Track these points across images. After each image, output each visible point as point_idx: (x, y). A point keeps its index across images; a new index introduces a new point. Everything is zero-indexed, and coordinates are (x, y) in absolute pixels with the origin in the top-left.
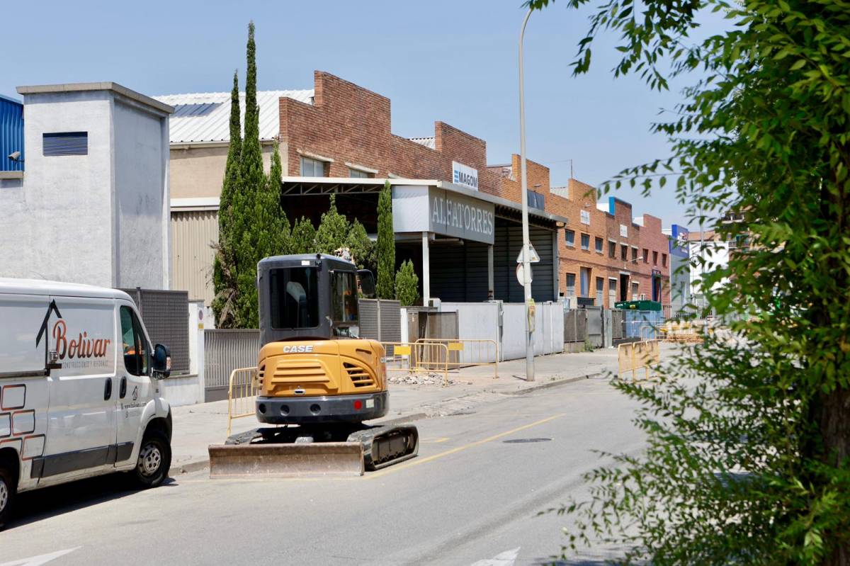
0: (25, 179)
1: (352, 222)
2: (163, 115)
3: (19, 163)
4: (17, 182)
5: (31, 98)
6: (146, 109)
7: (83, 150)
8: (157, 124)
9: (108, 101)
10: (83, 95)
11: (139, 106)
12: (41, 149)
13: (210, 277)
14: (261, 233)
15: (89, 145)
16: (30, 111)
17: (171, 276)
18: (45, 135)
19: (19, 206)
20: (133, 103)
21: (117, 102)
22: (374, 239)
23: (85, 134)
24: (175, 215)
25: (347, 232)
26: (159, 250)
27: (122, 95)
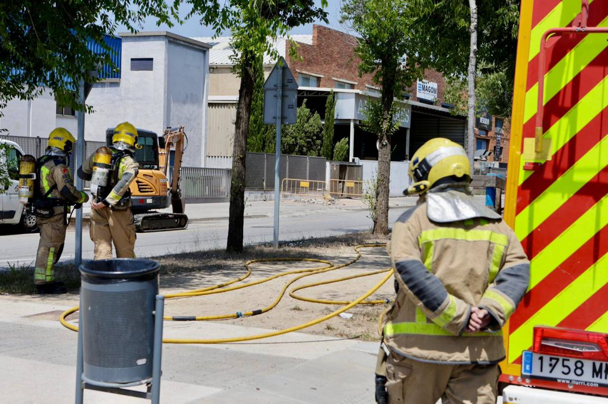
0: (121, 83)
1: (313, 113)
2: (205, 49)
3: (118, 74)
4: (117, 84)
5: (126, 39)
6: (192, 46)
7: (150, 68)
8: (201, 54)
9: (164, 42)
10: (152, 38)
11: (186, 44)
12: (129, 67)
13: (233, 140)
14: (260, 117)
15: (153, 65)
16: (125, 46)
17: (206, 139)
18: (132, 60)
19: (117, 98)
20: (182, 43)
21: (170, 42)
22: (323, 123)
23: (152, 59)
24: (211, 105)
25: (310, 118)
26: (199, 124)
27: (174, 38)
